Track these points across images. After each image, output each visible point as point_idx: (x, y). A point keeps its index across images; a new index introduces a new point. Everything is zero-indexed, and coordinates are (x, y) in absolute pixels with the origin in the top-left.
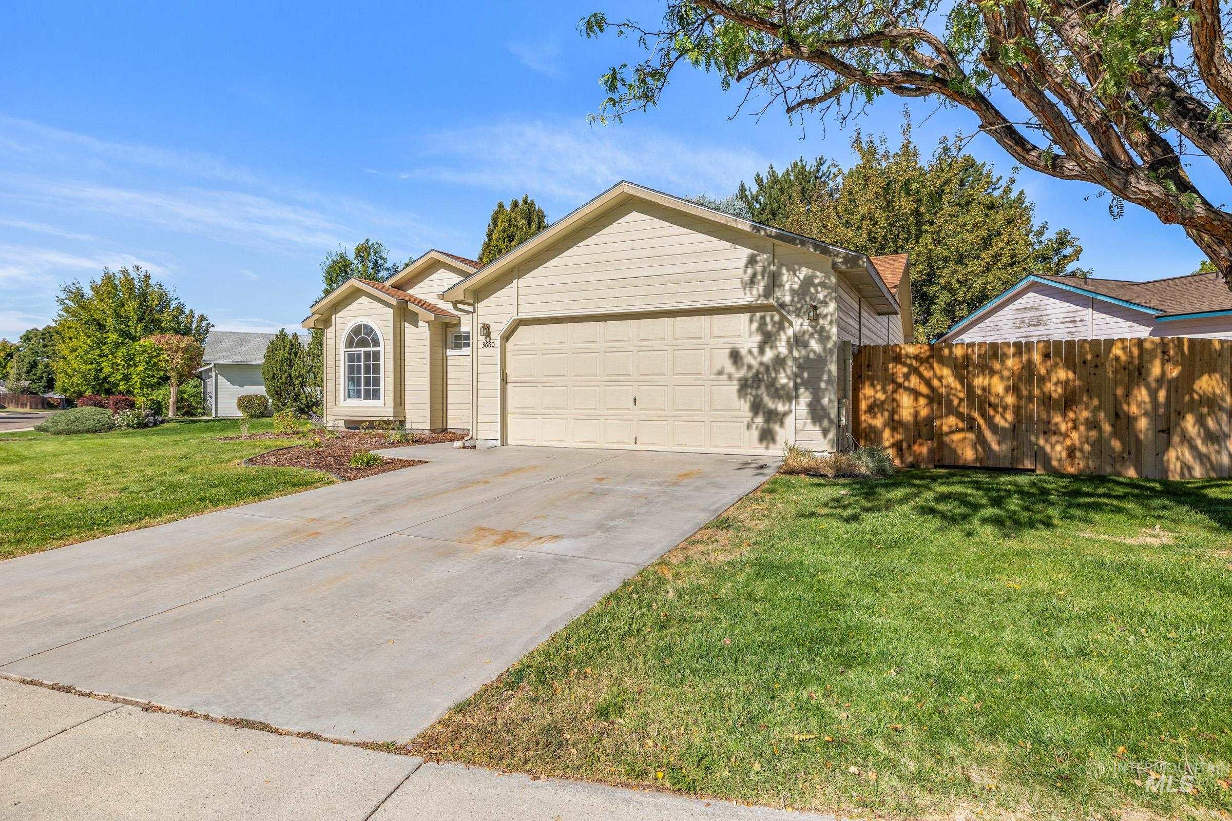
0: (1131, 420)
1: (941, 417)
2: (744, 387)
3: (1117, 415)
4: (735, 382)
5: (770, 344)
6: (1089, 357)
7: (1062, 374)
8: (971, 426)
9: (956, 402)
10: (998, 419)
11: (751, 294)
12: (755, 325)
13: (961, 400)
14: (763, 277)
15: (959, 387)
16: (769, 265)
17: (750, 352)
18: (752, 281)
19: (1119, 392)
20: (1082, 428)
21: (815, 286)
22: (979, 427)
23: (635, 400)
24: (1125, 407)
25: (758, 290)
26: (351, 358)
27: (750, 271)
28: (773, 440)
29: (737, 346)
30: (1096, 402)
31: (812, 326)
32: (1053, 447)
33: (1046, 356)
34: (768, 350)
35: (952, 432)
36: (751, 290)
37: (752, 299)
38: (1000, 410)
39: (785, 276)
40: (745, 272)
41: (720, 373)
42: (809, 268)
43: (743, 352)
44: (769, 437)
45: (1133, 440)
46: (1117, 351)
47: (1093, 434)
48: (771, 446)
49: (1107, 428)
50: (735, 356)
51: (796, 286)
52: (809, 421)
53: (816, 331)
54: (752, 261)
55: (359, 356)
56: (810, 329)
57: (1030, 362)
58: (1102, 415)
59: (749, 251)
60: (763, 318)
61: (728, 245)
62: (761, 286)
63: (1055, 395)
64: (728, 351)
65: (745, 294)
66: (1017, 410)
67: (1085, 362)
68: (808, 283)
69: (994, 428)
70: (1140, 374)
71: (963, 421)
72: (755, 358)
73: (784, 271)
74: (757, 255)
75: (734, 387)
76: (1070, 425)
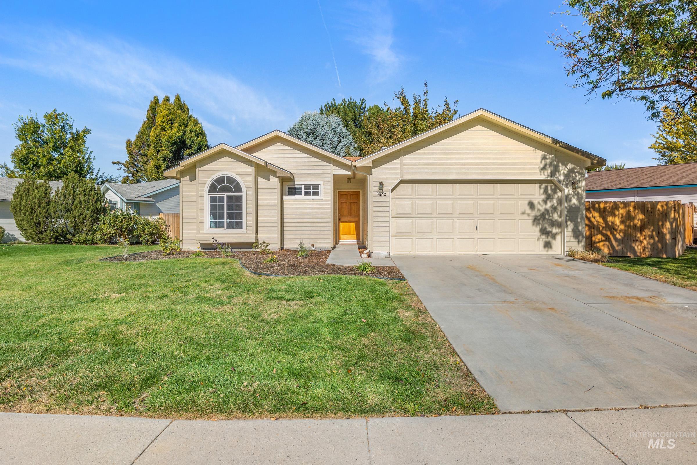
0: (664, 235)
1: (595, 235)
2: (536, 220)
3: (659, 232)
4: (530, 218)
5: (550, 200)
6: (650, 209)
7: (641, 216)
8: (607, 239)
9: (601, 229)
10: (618, 236)
11: (544, 174)
12: (542, 191)
13: (603, 227)
14: (550, 167)
15: (602, 222)
16: (553, 161)
17: (539, 203)
18: (544, 168)
19: (660, 223)
20: (647, 239)
21: (575, 173)
22: (610, 239)
23: (476, 227)
24: (662, 230)
25: (548, 173)
26: (213, 199)
27: (543, 163)
28: (551, 247)
29: (533, 200)
30: (652, 228)
31: (573, 192)
32: (638, 247)
33: (634, 208)
34: (548, 202)
35: (599, 242)
36: (544, 172)
37: (544, 177)
38: (618, 231)
39: (561, 168)
40: (541, 162)
41: (523, 213)
42: (572, 163)
43: (536, 203)
44: (549, 246)
45: (664, 242)
46: (659, 207)
47: (652, 241)
48: (550, 250)
49: (656, 239)
50: (531, 205)
51: (566, 172)
52: (572, 237)
53: (576, 194)
54: (544, 158)
55: (221, 199)
56: (573, 193)
57: (629, 211)
58: (654, 233)
59: (543, 153)
60: (546, 188)
61: (532, 149)
62: (549, 170)
63: (638, 225)
64: (527, 202)
65: (541, 175)
66: (625, 232)
67: (648, 211)
68: (571, 171)
69: (616, 239)
70: (666, 216)
71: (604, 237)
72: (542, 206)
73: (560, 165)
74: (547, 155)
75: (530, 221)
76: (643, 237)
